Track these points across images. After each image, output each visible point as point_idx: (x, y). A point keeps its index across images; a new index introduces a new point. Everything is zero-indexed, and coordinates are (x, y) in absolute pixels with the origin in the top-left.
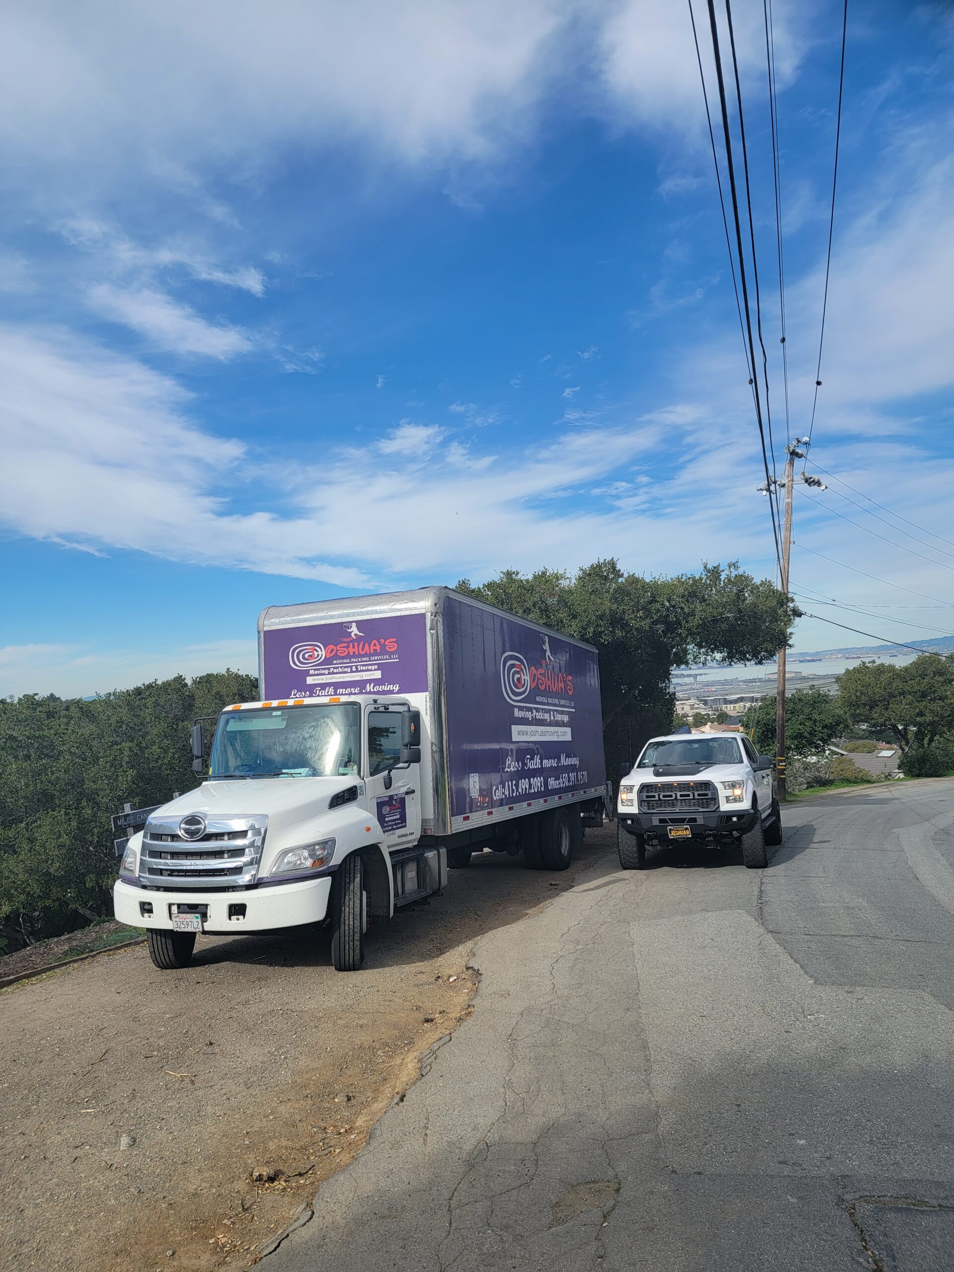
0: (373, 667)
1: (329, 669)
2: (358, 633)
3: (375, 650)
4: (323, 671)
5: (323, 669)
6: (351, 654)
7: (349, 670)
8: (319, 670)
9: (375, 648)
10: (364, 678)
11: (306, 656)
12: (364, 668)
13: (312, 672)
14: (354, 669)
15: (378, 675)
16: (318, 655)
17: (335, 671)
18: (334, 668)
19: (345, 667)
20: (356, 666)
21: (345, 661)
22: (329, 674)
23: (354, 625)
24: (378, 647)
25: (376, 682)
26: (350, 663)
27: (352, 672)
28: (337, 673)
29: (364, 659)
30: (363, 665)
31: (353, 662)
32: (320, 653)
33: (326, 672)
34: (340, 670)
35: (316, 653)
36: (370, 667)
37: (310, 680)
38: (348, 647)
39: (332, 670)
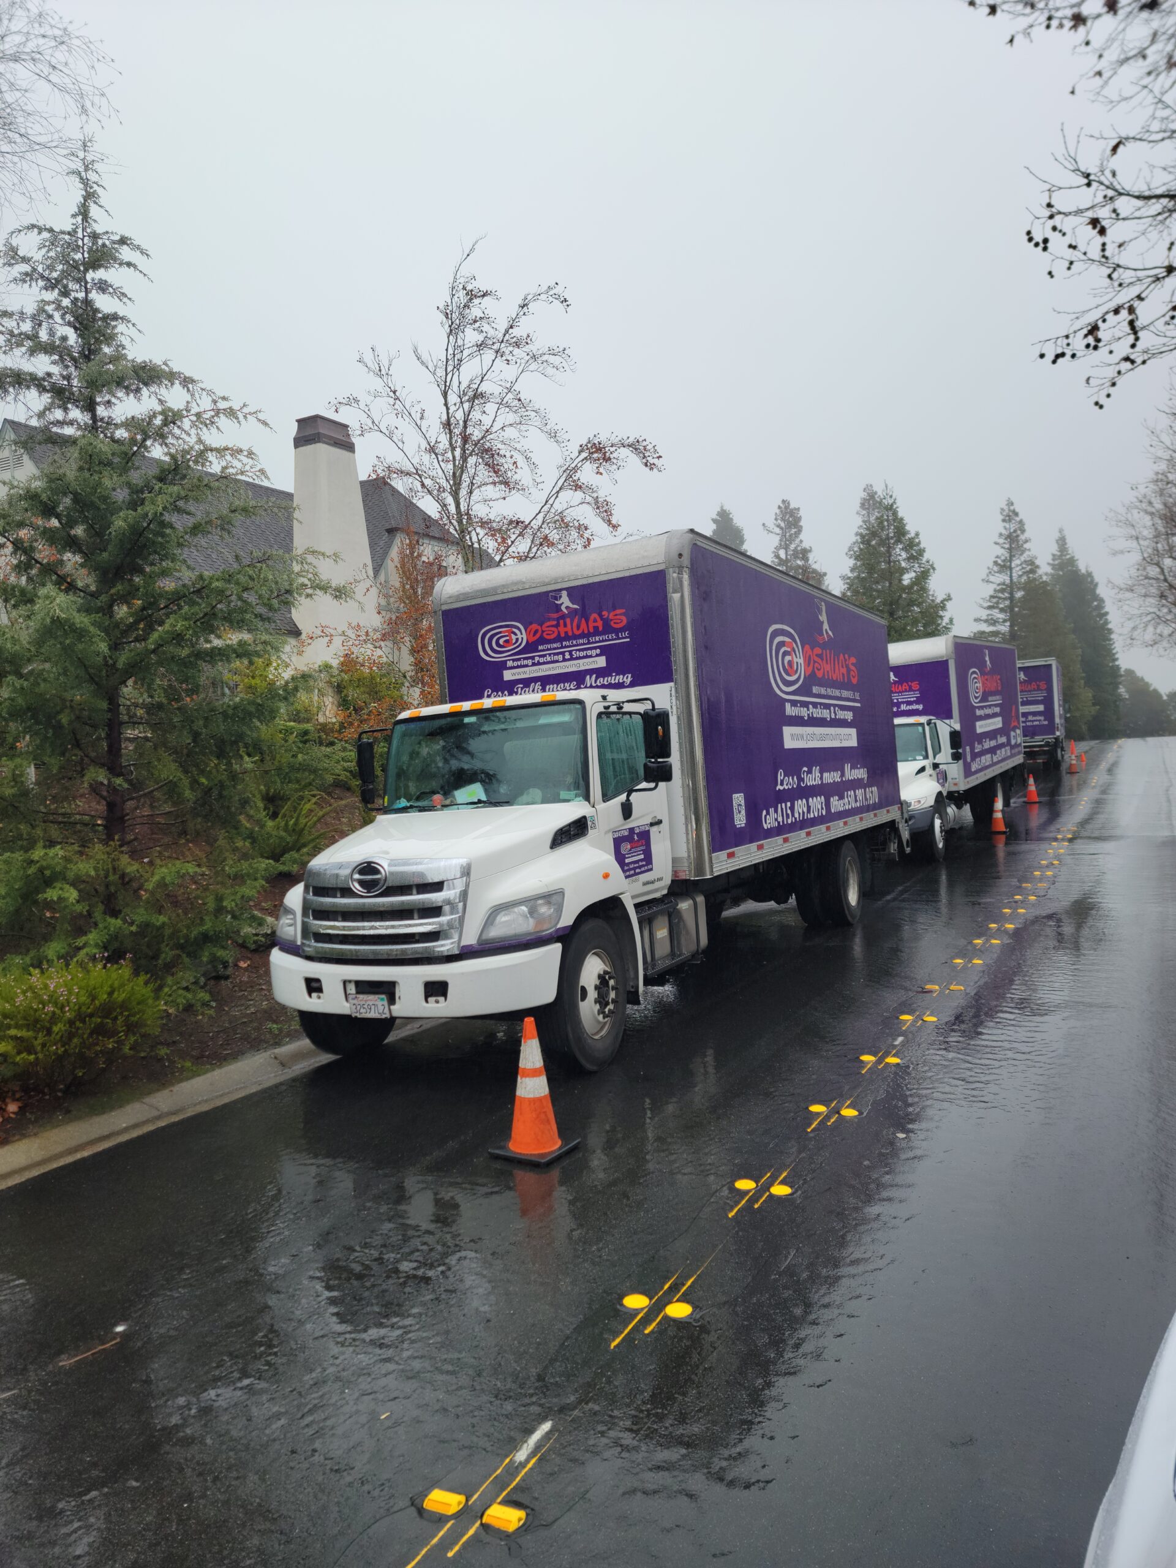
0: (594, 652)
1: (533, 658)
2: (571, 605)
3: (596, 628)
4: (526, 662)
5: (525, 659)
6: (563, 635)
7: (560, 657)
8: (519, 660)
9: (595, 624)
10: (582, 668)
11: (501, 641)
12: (582, 654)
13: (510, 664)
14: (567, 656)
15: (601, 662)
16: (517, 640)
17: (542, 660)
18: (540, 656)
19: (555, 654)
20: (570, 652)
21: (555, 645)
22: (534, 664)
23: (564, 594)
24: (600, 624)
25: (599, 672)
26: (562, 647)
27: (564, 660)
28: (544, 663)
29: (581, 641)
30: (579, 650)
31: (566, 647)
32: (519, 636)
33: (530, 662)
34: (549, 659)
35: (514, 637)
36: (589, 653)
37: (508, 675)
38: (557, 626)
39: (537, 659)
